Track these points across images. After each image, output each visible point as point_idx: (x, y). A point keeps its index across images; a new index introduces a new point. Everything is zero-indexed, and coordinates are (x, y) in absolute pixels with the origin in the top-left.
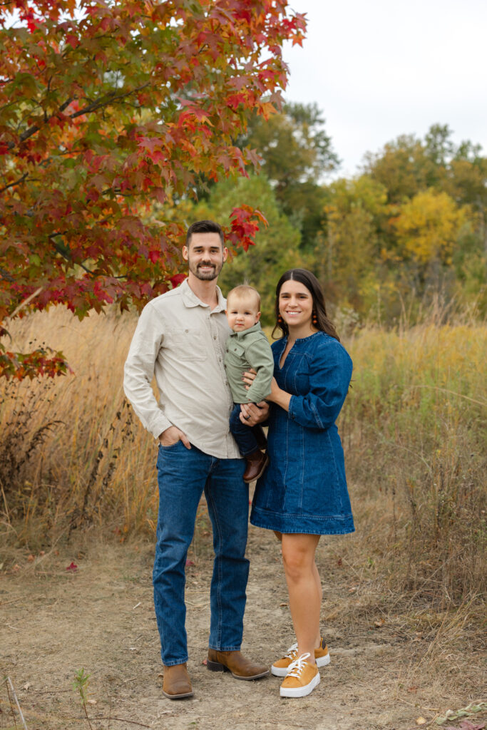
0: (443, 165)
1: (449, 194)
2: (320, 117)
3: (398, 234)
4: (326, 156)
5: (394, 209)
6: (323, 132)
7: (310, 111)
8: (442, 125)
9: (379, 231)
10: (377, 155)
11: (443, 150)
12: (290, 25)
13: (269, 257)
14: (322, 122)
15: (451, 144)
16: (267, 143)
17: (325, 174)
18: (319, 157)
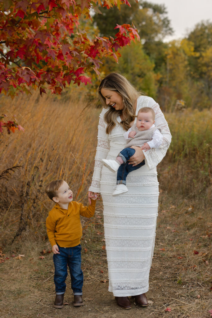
2: (166, 10)
4: (168, 28)
5: (198, 54)
6: (167, 18)
7: (161, 7)
9: (190, 64)
13: (139, 74)
14: (166, 13)
16: (141, 22)
17: (167, 37)
18: (164, 29)
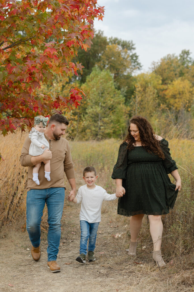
0: (187, 67)
1: (189, 80)
2: (133, 47)
3: (167, 97)
4: (136, 63)
5: (165, 87)
6: (135, 54)
7: (129, 44)
8: (187, 50)
9: (158, 96)
10: (157, 63)
11: (187, 61)
12: (97, 11)
14: (134, 49)
15: (190, 58)
17: (134, 71)
18: (133, 64)
